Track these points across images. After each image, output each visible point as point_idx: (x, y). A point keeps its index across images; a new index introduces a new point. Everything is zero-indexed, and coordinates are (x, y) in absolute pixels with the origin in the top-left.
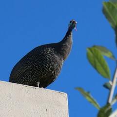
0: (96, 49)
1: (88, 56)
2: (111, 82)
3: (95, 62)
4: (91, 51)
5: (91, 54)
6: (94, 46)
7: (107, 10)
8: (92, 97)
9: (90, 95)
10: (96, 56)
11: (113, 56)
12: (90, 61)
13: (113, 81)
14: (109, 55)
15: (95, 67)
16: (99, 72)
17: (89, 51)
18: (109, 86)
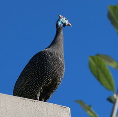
0: (99, 58)
1: (90, 65)
2: (115, 96)
3: (98, 72)
5: (93, 63)
6: (98, 55)
7: (113, 14)
8: (93, 111)
9: (92, 109)
10: (99, 66)
12: (92, 71)
14: (113, 65)
15: (98, 79)
16: (102, 84)
17: (91, 60)
18: (113, 100)
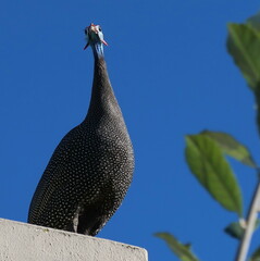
0: (209, 138)
2: (242, 222)
3: (204, 170)
4: (196, 143)
5: (195, 150)
6: (205, 132)
8: (195, 256)
9: (191, 251)
10: (208, 157)
11: (251, 158)
12: (192, 169)
13: (247, 219)
14: (239, 154)
15: (206, 184)
16: (214, 197)
17: (190, 143)
18: (239, 232)
